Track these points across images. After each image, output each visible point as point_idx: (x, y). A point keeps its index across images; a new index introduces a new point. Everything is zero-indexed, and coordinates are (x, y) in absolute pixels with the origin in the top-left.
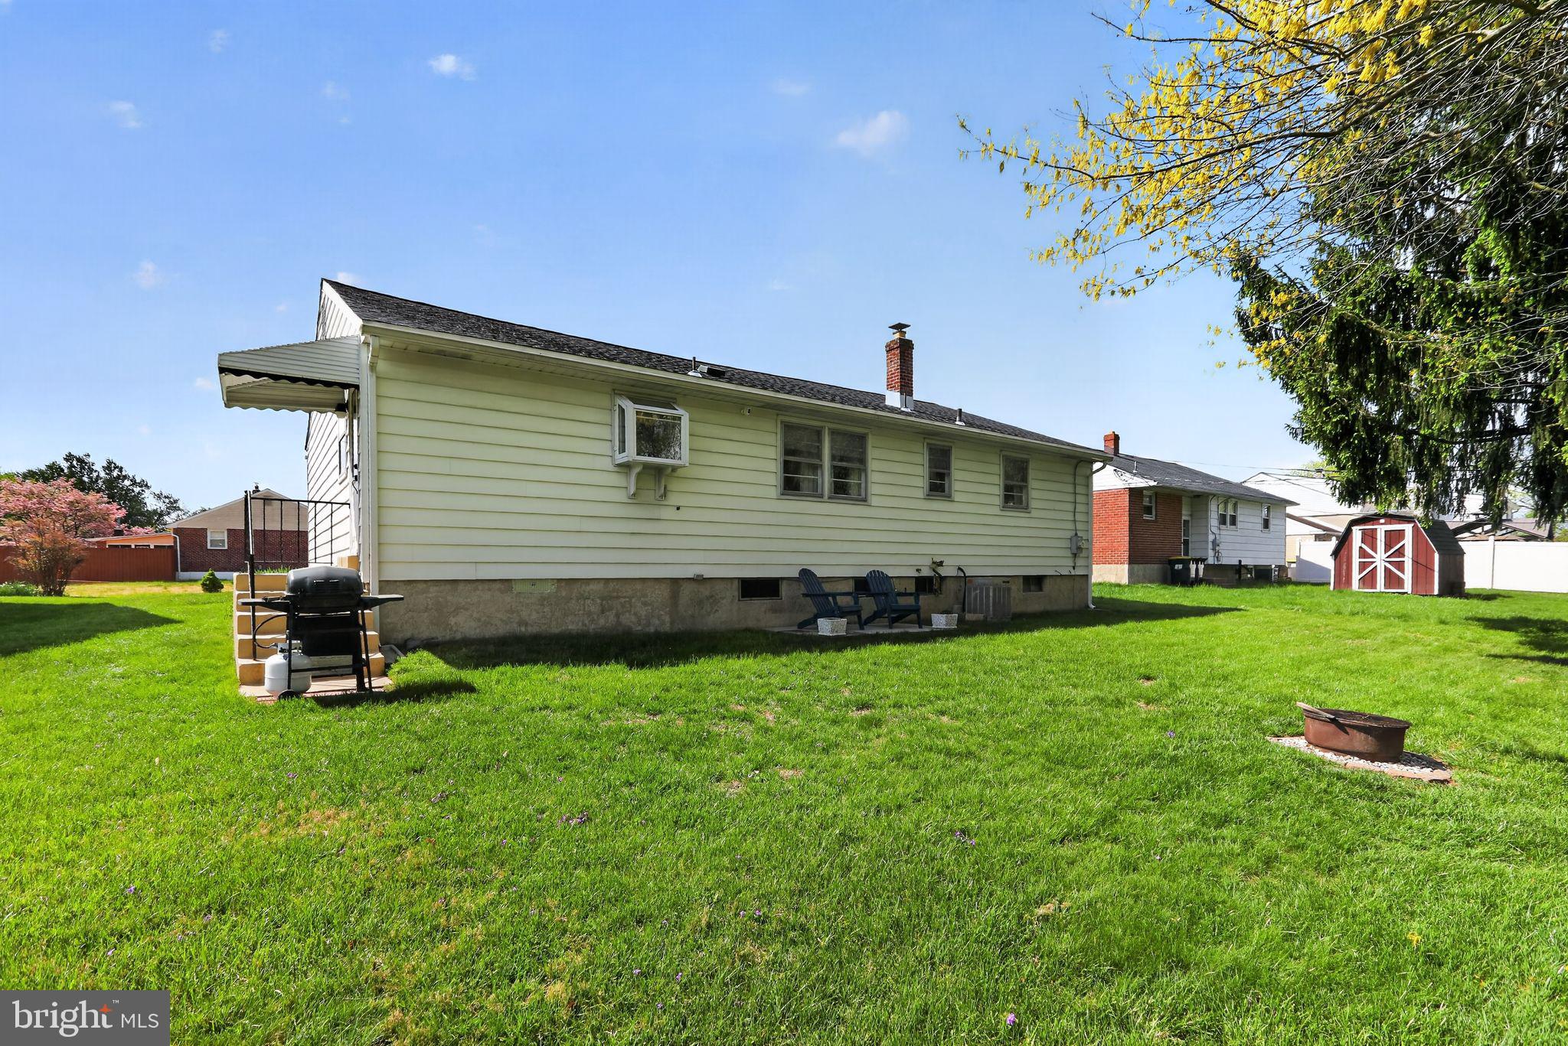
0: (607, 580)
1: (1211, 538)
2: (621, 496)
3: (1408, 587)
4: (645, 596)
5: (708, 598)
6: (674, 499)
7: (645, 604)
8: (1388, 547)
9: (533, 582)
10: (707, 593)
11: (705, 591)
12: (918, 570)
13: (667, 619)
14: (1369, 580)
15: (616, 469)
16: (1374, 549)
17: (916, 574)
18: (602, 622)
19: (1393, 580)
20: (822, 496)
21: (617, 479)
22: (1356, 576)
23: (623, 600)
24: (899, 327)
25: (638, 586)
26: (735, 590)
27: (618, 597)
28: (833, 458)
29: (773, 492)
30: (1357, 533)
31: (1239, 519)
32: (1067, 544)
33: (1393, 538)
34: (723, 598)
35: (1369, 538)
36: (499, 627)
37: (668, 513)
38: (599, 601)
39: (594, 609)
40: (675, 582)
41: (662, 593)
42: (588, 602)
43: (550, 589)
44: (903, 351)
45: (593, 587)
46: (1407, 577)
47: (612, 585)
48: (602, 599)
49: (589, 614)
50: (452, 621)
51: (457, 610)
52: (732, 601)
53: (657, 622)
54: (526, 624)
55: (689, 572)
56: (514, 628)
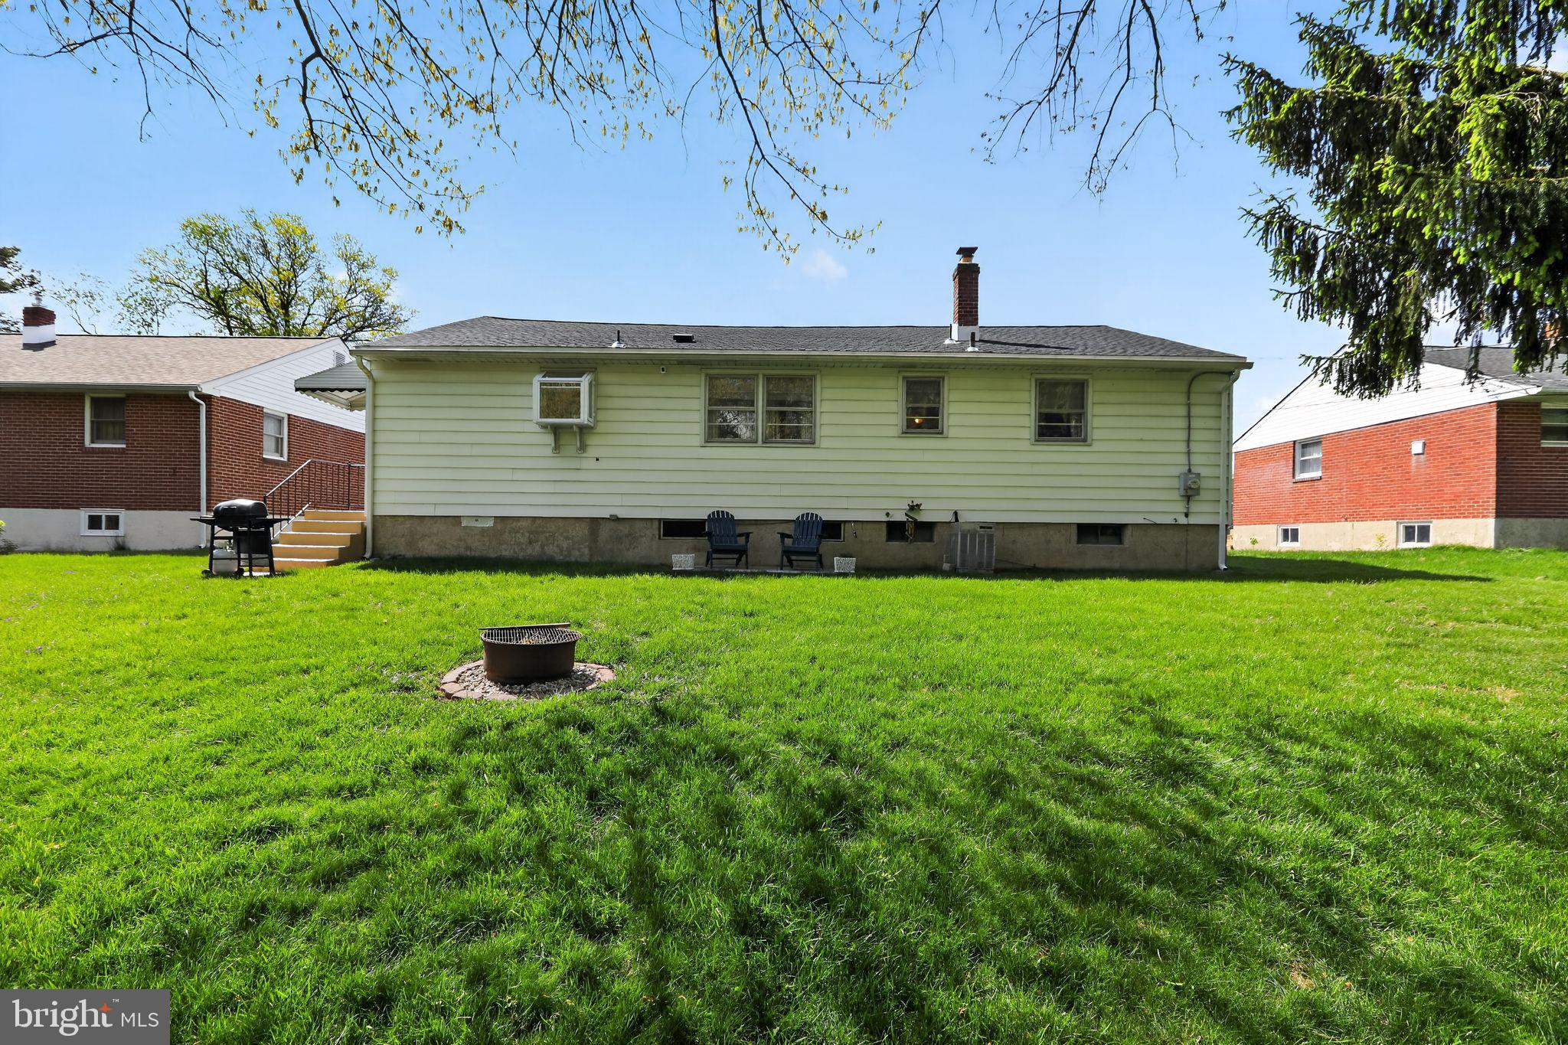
0: (534, 519)
2: (547, 451)
4: (566, 531)
5: (627, 536)
6: (592, 452)
7: (567, 538)
9: (477, 518)
10: (626, 532)
11: (624, 529)
12: (888, 514)
13: (586, 551)
15: (542, 430)
17: (885, 519)
18: (529, 551)
20: (755, 441)
21: (543, 439)
23: (547, 534)
24: (967, 252)
25: (561, 524)
26: (654, 530)
27: (543, 532)
28: (769, 403)
32: (1176, 483)
34: (642, 536)
36: (451, 551)
37: (589, 463)
38: (527, 535)
39: (524, 540)
40: (594, 521)
41: (582, 531)
42: (518, 535)
43: (490, 524)
44: (967, 277)
45: (522, 523)
47: (538, 522)
48: (530, 532)
49: (519, 544)
50: (420, 544)
51: (424, 536)
52: (652, 540)
53: (577, 553)
54: (471, 549)
55: (605, 513)
56: (462, 551)
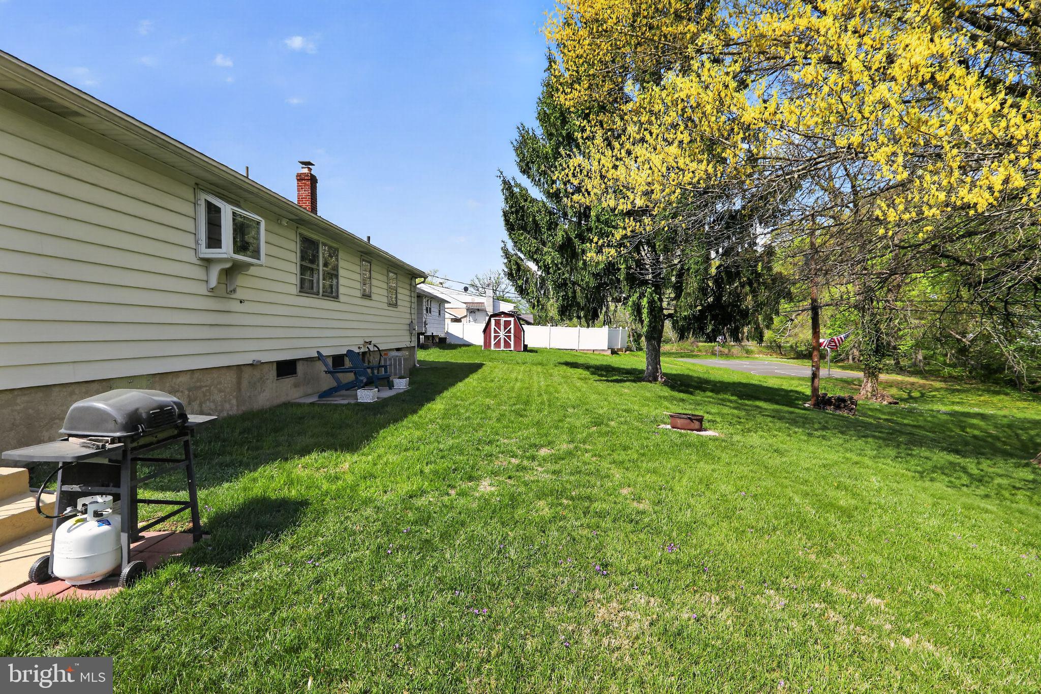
0: (192, 371)
1: (424, 320)
2: (202, 289)
3: (512, 348)
4: (220, 383)
5: (258, 380)
6: (240, 294)
7: (220, 391)
8: (505, 328)
9: (132, 379)
10: (259, 375)
11: (258, 373)
12: (359, 347)
13: (235, 402)
14: (498, 344)
15: (198, 262)
16: (500, 330)
19: (507, 345)
20: (318, 294)
21: (199, 273)
22: (493, 343)
23: (204, 389)
24: (307, 164)
25: (215, 374)
26: (274, 372)
28: (323, 265)
29: (294, 290)
30: (493, 322)
31: (432, 309)
32: (407, 327)
33: (507, 324)
34: (267, 379)
35: (498, 323)
37: (235, 306)
38: (187, 393)
40: (240, 367)
41: (231, 379)
43: (146, 385)
44: (312, 182)
45: (183, 379)
46: (512, 343)
47: (197, 375)
52: (272, 381)
53: (228, 406)
